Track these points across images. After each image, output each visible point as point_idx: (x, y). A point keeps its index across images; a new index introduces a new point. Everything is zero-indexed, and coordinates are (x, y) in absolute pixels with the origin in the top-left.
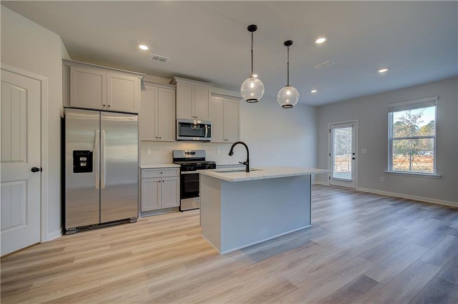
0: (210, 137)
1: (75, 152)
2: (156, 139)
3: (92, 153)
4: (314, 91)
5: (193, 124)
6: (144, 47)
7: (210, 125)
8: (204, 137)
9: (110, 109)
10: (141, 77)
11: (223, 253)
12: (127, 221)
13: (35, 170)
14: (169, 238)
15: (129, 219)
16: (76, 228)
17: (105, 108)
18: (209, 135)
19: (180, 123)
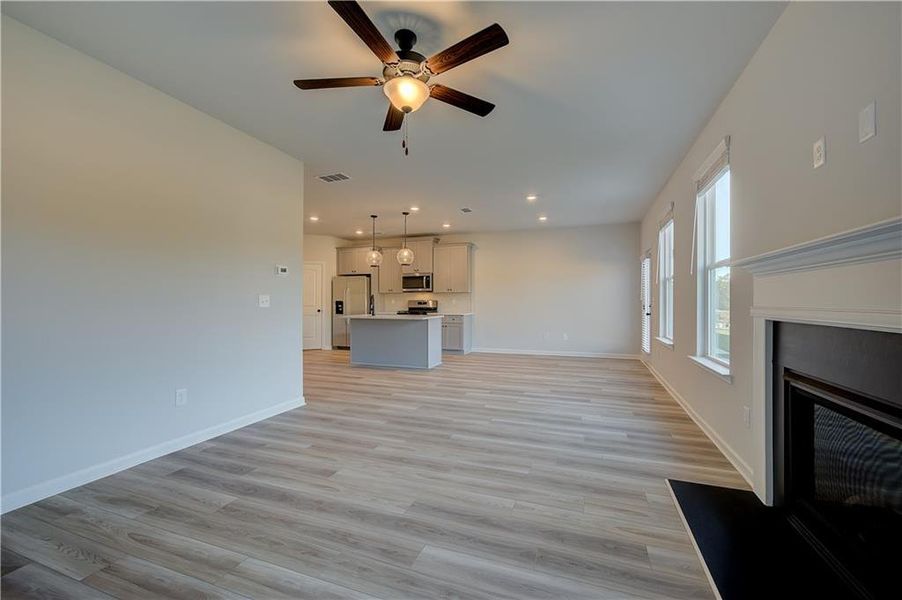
0: (429, 288)
1: (336, 302)
3: (343, 302)
7: (429, 276)
8: (423, 288)
9: (356, 273)
13: (319, 311)
16: (337, 346)
18: (428, 286)
19: (404, 278)
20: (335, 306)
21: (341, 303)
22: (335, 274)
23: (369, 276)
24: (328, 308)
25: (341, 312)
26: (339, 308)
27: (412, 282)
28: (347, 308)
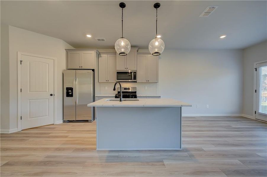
0: (136, 79)
1: (67, 88)
2: (106, 82)
3: (73, 88)
4: (222, 37)
5: (128, 72)
6: (89, 36)
7: (136, 72)
8: (132, 79)
9: (82, 68)
10: (96, 51)
11: (98, 149)
12: (87, 121)
13: (51, 95)
14: (90, 133)
15: (88, 120)
16: (68, 121)
17: (80, 68)
18: (135, 78)
19: (118, 73)
20: (65, 91)
21: (72, 89)
22: (65, 68)
23: (93, 70)
24: (59, 93)
25: (72, 96)
26: (69, 92)
27: (122, 76)
28: (76, 92)
